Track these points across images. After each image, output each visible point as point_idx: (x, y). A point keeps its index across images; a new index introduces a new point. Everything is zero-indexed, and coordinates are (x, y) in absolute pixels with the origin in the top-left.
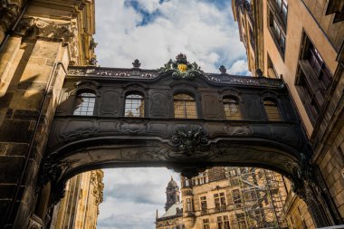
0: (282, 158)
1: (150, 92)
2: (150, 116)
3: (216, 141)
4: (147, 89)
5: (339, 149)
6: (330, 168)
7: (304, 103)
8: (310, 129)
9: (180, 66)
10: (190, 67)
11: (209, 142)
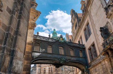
0: (81, 66)
1: (53, 46)
2: (54, 53)
3: (68, 61)
4: (53, 45)
5: (96, 69)
6: (92, 72)
7: (89, 54)
8: (89, 61)
9: (61, 39)
10: (63, 39)
11: (67, 61)
